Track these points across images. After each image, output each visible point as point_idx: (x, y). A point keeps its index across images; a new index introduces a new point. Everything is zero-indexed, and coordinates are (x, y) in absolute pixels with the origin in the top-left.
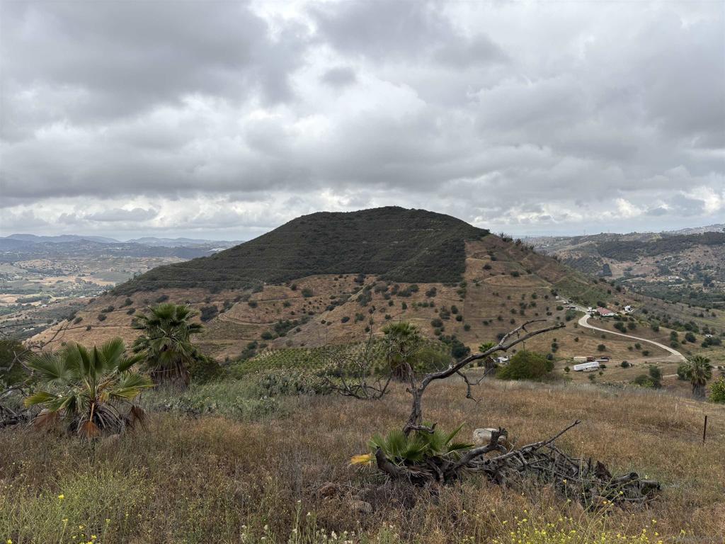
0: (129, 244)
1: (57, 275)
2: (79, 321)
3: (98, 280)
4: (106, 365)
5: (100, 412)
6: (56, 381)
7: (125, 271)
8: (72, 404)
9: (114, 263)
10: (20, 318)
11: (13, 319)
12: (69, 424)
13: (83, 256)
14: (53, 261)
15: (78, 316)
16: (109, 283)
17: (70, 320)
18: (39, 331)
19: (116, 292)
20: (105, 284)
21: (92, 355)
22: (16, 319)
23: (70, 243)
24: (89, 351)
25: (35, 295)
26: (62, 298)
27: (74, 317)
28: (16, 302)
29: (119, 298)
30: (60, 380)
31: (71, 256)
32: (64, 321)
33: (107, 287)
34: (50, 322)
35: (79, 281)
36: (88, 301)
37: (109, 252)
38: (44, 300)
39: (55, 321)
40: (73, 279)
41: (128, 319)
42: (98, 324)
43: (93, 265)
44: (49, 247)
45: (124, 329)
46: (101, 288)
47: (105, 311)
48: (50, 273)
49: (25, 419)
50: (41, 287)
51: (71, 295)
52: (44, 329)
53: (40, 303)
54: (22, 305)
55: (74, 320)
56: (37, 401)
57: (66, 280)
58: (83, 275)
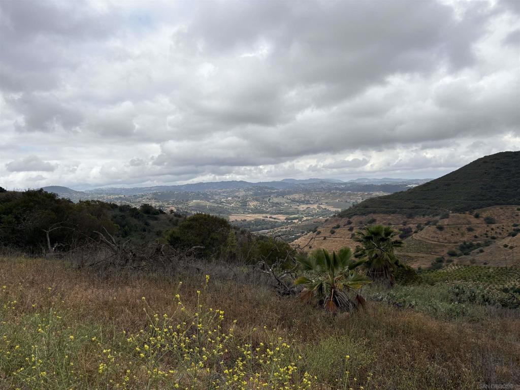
0: (349, 183)
1: (307, 204)
2: (319, 233)
3: (330, 207)
4: (340, 265)
5: (337, 296)
6: (311, 271)
7: (346, 201)
8: (321, 288)
9: (340, 196)
10: (287, 229)
11: (283, 230)
12: (318, 300)
13: (321, 191)
14: (305, 195)
15: (319, 230)
16: (337, 209)
17: (314, 232)
18: (297, 238)
19: (341, 215)
20: (334, 210)
21: (332, 257)
22: (285, 230)
23: (314, 183)
24: (330, 254)
25: (295, 216)
26: (309, 218)
27: (316, 230)
28: (285, 219)
29: (343, 219)
30: (313, 271)
31: (315, 192)
32: (310, 233)
33: (336, 212)
34: (303, 233)
35: (319, 207)
36: (324, 221)
37: (337, 189)
38: (300, 219)
39: (306, 233)
40: (315, 206)
41: (349, 234)
42: (330, 236)
43: (327, 198)
44: (303, 186)
45: (347, 241)
46: (332, 212)
47: (334, 228)
48: (303, 202)
49: (294, 293)
50: (298, 211)
51: (314, 217)
52: (299, 237)
53: (297, 220)
54: (289, 221)
55: (316, 232)
56: (301, 282)
57: (312, 207)
58: (322, 204)
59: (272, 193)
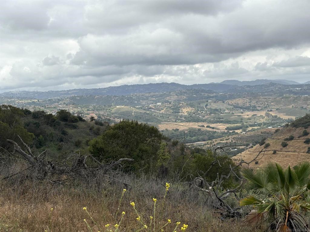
0: (306, 85)
1: (253, 110)
2: (267, 146)
3: (282, 114)
4: (297, 182)
5: (292, 219)
6: (261, 190)
7: (302, 107)
8: (273, 210)
9: (294, 101)
10: (228, 141)
11: (223, 142)
12: (269, 224)
13: (271, 95)
14: (250, 99)
15: (267, 142)
16: (290, 117)
17: (261, 144)
18: (241, 151)
19: (295, 125)
20: (286, 117)
21: (287, 173)
22: (225, 141)
23: (262, 85)
24: (285, 170)
25: (238, 125)
26: (256, 128)
27: (264, 143)
28: (226, 129)
29: (298, 130)
30: (263, 190)
31: (263, 96)
32: (257, 146)
33: (289, 121)
34: (247, 145)
35: (267, 115)
36: (274, 131)
37: (290, 92)
38: (244, 128)
39: (251, 145)
40: (263, 113)
41: (305, 147)
42: (281, 149)
43: (278, 103)
44: (248, 89)
45: (302, 155)
46: (284, 121)
47: (287, 139)
48: (248, 109)
49: (240, 215)
50: (242, 119)
51: (262, 126)
52: (243, 150)
53: (241, 130)
54: (230, 131)
55: (264, 145)
56: (248, 203)
57: (259, 114)
58: (271, 111)
59: (211, 97)
